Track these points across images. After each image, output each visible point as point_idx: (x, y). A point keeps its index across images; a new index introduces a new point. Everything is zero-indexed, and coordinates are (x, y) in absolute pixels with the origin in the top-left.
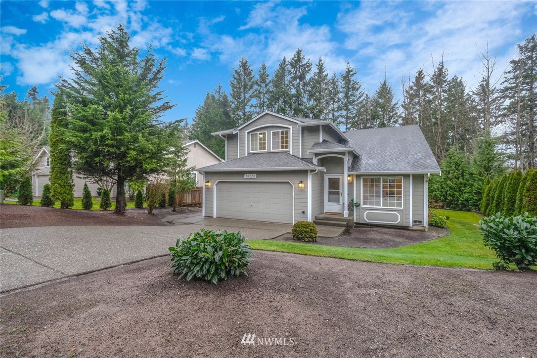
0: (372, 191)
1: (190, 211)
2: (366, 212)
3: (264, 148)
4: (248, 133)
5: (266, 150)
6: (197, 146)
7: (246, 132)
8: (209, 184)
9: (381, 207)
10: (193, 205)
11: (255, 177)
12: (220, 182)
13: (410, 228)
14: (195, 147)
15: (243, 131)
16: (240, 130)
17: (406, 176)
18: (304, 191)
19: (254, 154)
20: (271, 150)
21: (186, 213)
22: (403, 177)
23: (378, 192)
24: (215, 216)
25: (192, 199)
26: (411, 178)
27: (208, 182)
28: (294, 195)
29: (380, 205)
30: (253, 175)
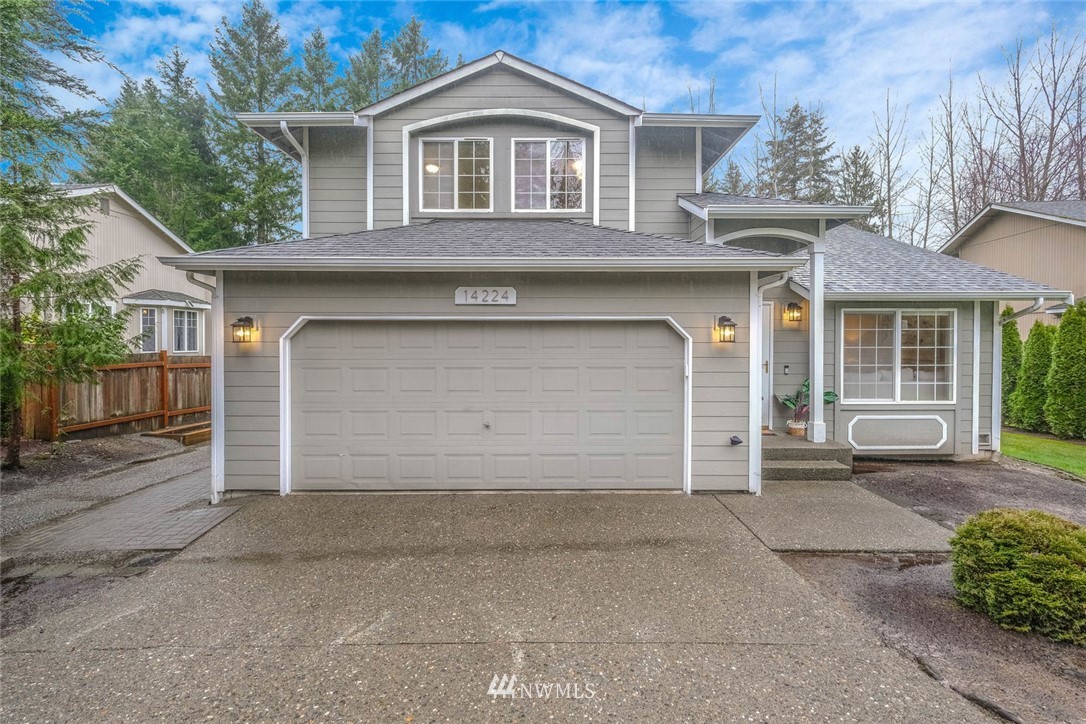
0: (868, 356)
1: (107, 456)
2: (855, 420)
3: (483, 202)
4: (414, 135)
5: (491, 210)
6: (112, 206)
7: (406, 130)
8: (252, 335)
9: (898, 400)
10: (115, 428)
11: (512, 300)
12: (311, 323)
13: (955, 459)
14: (104, 211)
15: (389, 124)
16: (376, 118)
17: (965, 306)
18: (731, 356)
19: (436, 220)
20: (513, 210)
21: (84, 468)
22: (955, 310)
23: (888, 357)
24: (286, 486)
25: (107, 402)
26: (977, 312)
27: (247, 322)
28: (689, 371)
29: (892, 396)
30: (501, 290)
